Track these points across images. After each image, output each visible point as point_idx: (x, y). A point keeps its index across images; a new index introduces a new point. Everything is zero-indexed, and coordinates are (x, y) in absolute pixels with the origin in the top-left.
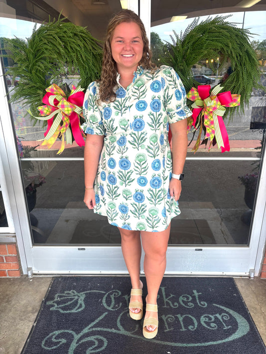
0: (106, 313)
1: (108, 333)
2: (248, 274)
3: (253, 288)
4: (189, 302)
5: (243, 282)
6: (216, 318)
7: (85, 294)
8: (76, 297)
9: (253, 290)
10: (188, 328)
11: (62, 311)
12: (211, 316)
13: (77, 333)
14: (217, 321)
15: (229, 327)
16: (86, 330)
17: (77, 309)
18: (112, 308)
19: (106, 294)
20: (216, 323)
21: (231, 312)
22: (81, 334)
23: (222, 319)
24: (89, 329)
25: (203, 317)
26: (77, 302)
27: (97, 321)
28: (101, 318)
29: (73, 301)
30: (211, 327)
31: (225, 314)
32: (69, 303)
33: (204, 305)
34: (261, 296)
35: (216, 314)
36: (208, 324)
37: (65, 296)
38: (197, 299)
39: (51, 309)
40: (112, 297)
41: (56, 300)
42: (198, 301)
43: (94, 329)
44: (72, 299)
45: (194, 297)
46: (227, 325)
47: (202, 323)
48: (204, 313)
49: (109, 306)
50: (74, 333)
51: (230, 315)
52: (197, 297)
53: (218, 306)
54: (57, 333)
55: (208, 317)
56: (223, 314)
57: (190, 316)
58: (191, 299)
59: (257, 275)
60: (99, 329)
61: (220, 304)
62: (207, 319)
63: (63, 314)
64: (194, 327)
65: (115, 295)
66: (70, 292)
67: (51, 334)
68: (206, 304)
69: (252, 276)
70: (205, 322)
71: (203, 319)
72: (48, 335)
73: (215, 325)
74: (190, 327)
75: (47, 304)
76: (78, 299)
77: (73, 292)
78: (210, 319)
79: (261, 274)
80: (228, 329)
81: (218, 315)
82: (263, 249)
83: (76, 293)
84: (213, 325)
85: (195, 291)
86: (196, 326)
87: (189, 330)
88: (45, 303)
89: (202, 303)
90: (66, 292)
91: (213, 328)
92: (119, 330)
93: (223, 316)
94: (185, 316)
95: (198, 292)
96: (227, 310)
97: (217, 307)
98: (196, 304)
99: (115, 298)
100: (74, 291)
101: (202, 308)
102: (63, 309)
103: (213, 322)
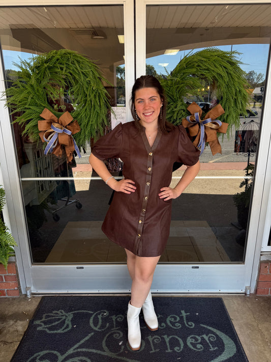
0: (93, 334)
1: (93, 354)
2: (243, 291)
3: (249, 304)
4: (177, 322)
5: (239, 299)
6: (203, 339)
7: (73, 314)
8: (64, 318)
9: (249, 306)
10: (173, 349)
11: (48, 332)
12: (197, 337)
13: (62, 354)
14: (203, 342)
15: (216, 348)
16: (71, 351)
17: (64, 329)
18: (99, 329)
19: (93, 314)
20: (202, 345)
21: (218, 333)
22: (66, 355)
23: (209, 340)
24: (74, 350)
25: (189, 337)
26: (64, 322)
27: (82, 342)
28: (87, 338)
29: (61, 321)
30: (196, 348)
31: (212, 335)
32: (57, 323)
33: (192, 326)
34: (258, 313)
35: (203, 334)
36: (194, 345)
37: (53, 316)
38: (185, 319)
39: (38, 329)
40: (100, 317)
41: (43, 319)
42: (185, 322)
43: (79, 350)
44: (59, 319)
45: (182, 318)
46: (213, 347)
47: (189, 344)
48: (190, 334)
49: (96, 326)
50: (58, 354)
51: (217, 336)
52: (185, 317)
53: (206, 326)
54: (42, 353)
55: (194, 338)
56: (210, 335)
57: (177, 337)
58: (178, 319)
59: (253, 291)
60: (84, 350)
61: (207, 325)
62: (194, 340)
63: (50, 334)
64: (180, 348)
65: (102, 315)
66: (59, 312)
67: (35, 355)
68: (194, 325)
69: (248, 293)
70: (191, 343)
71: (189, 340)
72: (32, 355)
73: (201, 346)
74: (176, 349)
75: (34, 323)
76: (65, 319)
77: (61, 312)
78: (197, 340)
79: (256, 291)
80: (215, 351)
81: (204, 336)
82: (258, 265)
83: (64, 313)
84: (199, 346)
85: (183, 312)
86: (182, 347)
87: (175, 352)
88: (33, 322)
89: (190, 323)
90: (54, 312)
91: (199, 349)
92: (104, 351)
93: (209, 337)
94: (171, 337)
95: (186, 312)
96: (215, 330)
97: (204, 328)
98: (183, 324)
99: (102, 318)
100: (63, 311)
101: (189, 328)
102: (50, 329)
103: (199, 343)
